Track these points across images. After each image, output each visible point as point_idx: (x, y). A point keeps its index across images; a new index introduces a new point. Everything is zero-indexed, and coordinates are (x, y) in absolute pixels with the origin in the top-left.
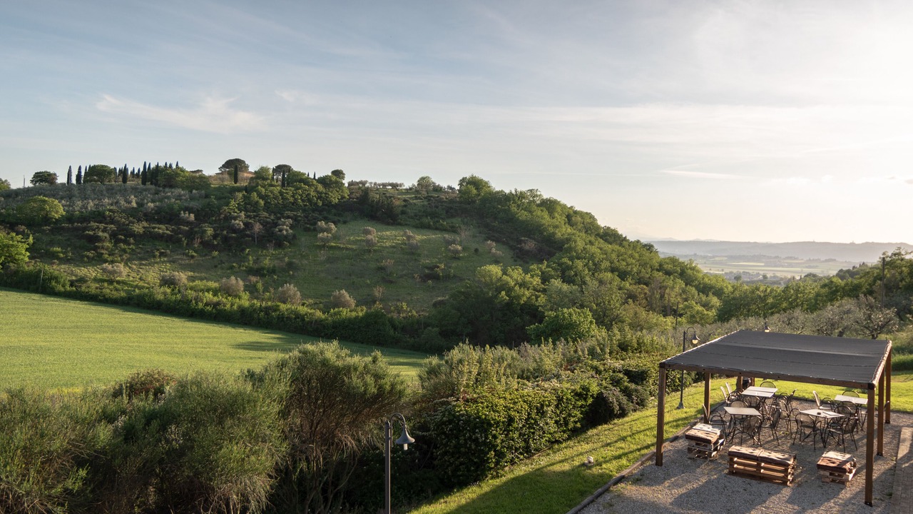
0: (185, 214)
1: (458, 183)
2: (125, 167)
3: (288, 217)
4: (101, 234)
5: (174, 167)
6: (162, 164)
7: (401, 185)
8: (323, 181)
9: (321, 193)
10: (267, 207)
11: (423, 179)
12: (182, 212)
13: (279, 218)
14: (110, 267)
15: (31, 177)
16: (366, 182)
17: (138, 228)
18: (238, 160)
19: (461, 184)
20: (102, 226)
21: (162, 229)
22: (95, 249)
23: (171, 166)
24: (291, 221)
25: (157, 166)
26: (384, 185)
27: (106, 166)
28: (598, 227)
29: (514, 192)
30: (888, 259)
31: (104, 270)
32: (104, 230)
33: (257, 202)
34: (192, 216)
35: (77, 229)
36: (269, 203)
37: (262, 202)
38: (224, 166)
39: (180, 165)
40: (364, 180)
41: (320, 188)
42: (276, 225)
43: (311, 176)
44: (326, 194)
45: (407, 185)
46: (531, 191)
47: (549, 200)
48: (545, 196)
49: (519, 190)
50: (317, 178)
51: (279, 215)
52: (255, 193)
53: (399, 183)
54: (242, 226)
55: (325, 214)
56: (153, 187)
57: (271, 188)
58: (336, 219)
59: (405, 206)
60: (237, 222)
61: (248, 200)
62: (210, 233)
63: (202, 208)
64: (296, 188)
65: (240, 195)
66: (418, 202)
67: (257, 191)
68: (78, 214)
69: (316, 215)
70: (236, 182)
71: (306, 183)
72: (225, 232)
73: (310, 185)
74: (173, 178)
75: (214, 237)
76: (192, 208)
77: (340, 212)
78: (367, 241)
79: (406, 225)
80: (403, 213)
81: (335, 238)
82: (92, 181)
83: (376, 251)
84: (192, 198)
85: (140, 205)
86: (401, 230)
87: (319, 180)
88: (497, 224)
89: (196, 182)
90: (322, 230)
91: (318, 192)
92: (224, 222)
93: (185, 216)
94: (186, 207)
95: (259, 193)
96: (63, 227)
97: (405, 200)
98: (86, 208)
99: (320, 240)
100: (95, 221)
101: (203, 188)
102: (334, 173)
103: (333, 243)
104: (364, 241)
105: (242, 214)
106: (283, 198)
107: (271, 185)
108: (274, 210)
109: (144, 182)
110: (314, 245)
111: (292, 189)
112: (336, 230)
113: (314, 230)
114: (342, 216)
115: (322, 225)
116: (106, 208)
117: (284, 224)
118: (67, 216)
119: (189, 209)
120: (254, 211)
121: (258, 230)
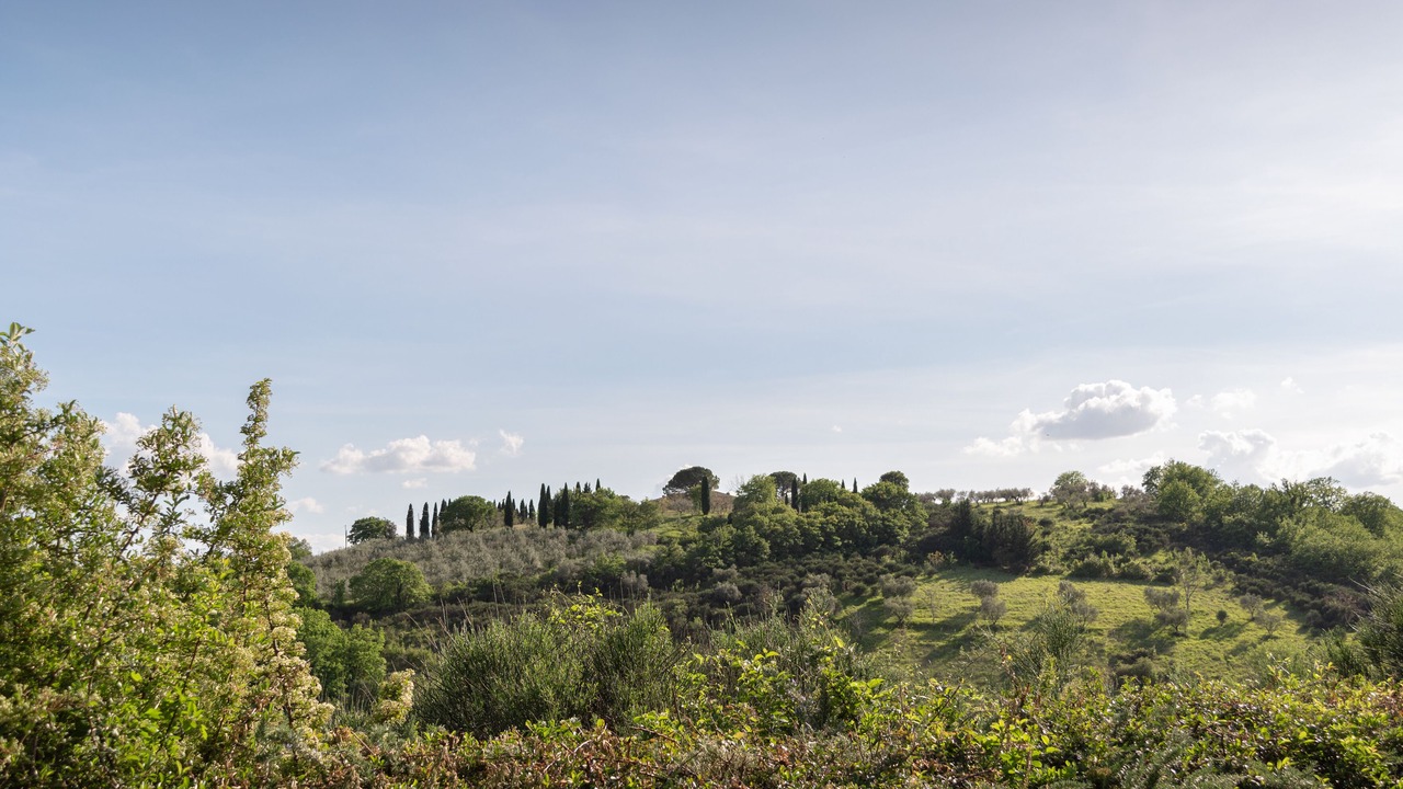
0: (629, 575)
1: (1142, 480)
2: (509, 497)
3: (819, 571)
5: (593, 489)
7: (1025, 493)
8: (872, 495)
9: (877, 519)
10: (778, 553)
11: (1065, 478)
12: (625, 573)
13: (802, 574)
15: (347, 529)
18: (697, 470)
19: (1148, 483)
23: (587, 489)
25: (566, 490)
26: (990, 496)
27: (478, 498)
29: (1280, 487)
33: (758, 544)
34: (643, 577)
35: (451, 614)
36: (778, 544)
37: (766, 544)
38: (672, 484)
39: (604, 486)
40: (946, 488)
41: (873, 511)
42: (800, 587)
43: (849, 488)
44: (884, 519)
46: (1317, 482)
47: (1364, 499)
48: (1353, 492)
49: (1292, 481)
50: (860, 490)
51: (801, 568)
52: (752, 528)
53: (1020, 489)
54: (738, 593)
55: (887, 559)
56: (562, 530)
57: (779, 516)
58: (912, 568)
59: (1045, 534)
60: (727, 585)
61: (739, 542)
62: (681, 607)
63: (659, 560)
64: (827, 513)
65: (725, 533)
66: (1071, 525)
67: (753, 523)
68: (450, 587)
69: (870, 560)
70: (706, 509)
71: (843, 502)
72: (707, 606)
73: (848, 505)
74: (597, 510)
75: (690, 616)
76: (643, 563)
77: (918, 554)
78: (985, 608)
79: (1056, 572)
80: (1046, 547)
81: (919, 606)
82: (454, 527)
83: (1008, 629)
84: (636, 546)
85: (550, 564)
86: (1051, 584)
87: (865, 495)
88: (1254, 558)
89: (637, 516)
90: (888, 593)
91: (868, 518)
92: (703, 587)
93: (632, 579)
94: (629, 562)
95: (759, 527)
96: (428, 613)
97: (1044, 523)
98: (459, 575)
99: (889, 611)
100: (479, 599)
101: (649, 526)
102: (884, 478)
103: (917, 617)
104: (979, 609)
105: (733, 569)
106: (805, 533)
107: (777, 511)
108: (790, 559)
109: (543, 523)
110: (879, 625)
111: (816, 516)
112: (922, 590)
113: (874, 593)
114: (920, 562)
115: (891, 580)
116: (493, 573)
117: (815, 584)
118: (434, 591)
119: (638, 566)
120: (752, 564)
121: (769, 598)
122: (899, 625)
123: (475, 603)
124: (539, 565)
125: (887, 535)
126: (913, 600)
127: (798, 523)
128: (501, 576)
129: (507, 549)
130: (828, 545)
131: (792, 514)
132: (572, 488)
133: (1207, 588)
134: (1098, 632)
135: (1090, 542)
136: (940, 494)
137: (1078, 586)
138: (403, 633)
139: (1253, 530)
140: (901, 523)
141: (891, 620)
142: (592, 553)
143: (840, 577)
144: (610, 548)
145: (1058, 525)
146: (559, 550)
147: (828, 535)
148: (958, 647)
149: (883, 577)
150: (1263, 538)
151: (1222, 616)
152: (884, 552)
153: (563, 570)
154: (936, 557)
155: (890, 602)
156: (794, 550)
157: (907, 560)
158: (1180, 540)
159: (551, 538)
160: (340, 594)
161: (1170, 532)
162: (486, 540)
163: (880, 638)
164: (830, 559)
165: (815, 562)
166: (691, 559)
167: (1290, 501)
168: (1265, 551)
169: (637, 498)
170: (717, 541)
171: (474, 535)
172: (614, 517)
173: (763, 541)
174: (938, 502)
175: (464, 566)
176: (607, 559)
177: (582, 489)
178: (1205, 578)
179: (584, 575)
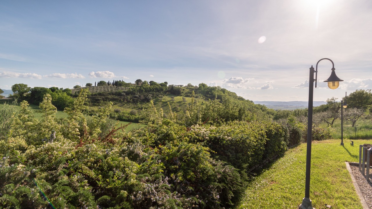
1: (198, 85)
2: (109, 82)
3: (151, 94)
4: (99, 98)
5: (122, 81)
6: (118, 80)
8: (162, 85)
10: (146, 91)
11: (189, 84)
13: (148, 94)
15: (86, 84)
16: (173, 85)
17: (110, 97)
18: (139, 80)
19: (199, 85)
21: (116, 97)
22: (98, 103)
24: (151, 95)
26: (178, 86)
27: (104, 81)
28: (237, 96)
29: (213, 87)
30: (330, 101)
32: (101, 97)
34: (125, 93)
35: (94, 97)
37: (144, 90)
39: (123, 81)
41: (160, 86)
42: (147, 96)
43: (158, 83)
44: (162, 88)
45: (184, 85)
46: (218, 86)
47: (223, 89)
48: (222, 88)
49: (215, 86)
52: (142, 88)
53: (182, 85)
54: (138, 96)
55: (161, 93)
56: (115, 86)
61: (140, 89)
63: (128, 91)
64: (154, 86)
66: (187, 90)
69: (159, 93)
70: (138, 85)
73: (157, 85)
74: (121, 84)
75: (130, 99)
76: (125, 91)
77: (165, 92)
78: (172, 100)
79: (183, 96)
80: (183, 92)
81: (163, 99)
82: (100, 85)
83: (174, 103)
84: (125, 89)
86: (182, 97)
87: (160, 84)
88: (208, 95)
89: (127, 85)
90: (160, 97)
92: (133, 95)
93: (123, 94)
97: (184, 89)
99: (159, 100)
100: (98, 95)
101: (129, 87)
102: (165, 82)
103: (163, 101)
105: (138, 93)
106: (150, 89)
108: (147, 92)
109: (113, 85)
110: (158, 101)
111: (152, 87)
112: (164, 97)
113: (158, 97)
114: (166, 94)
115: (160, 96)
117: (150, 96)
118: (92, 94)
119: (124, 92)
120: (142, 92)
121: (142, 97)
124: (110, 91)
125: (162, 90)
127: (150, 87)
128: (103, 92)
130: (153, 91)
133: (202, 99)
134: (186, 104)
135: (188, 92)
137: (185, 98)
139: (209, 92)
140: (164, 88)
141: (159, 101)
142: (118, 90)
144: (122, 89)
146: (114, 89)
147: (153, 89)
150: (210, 93)
151: (202, 102)
152: (161, 92)
154: (168, 93)
155: (159, 99)
157: (164, 93)
158: (200, 93)
159: (113, 87)
161: (199, 91)
162: (103, 87)
163: (157, 103)
165: (151, 93)
167: (214, 89)
168: (210, 94)
170: (137, 89)
172: (123, 85)
175: (98, 91)
176: (120, 91)
178: (202, 97)
179: (116, 93)
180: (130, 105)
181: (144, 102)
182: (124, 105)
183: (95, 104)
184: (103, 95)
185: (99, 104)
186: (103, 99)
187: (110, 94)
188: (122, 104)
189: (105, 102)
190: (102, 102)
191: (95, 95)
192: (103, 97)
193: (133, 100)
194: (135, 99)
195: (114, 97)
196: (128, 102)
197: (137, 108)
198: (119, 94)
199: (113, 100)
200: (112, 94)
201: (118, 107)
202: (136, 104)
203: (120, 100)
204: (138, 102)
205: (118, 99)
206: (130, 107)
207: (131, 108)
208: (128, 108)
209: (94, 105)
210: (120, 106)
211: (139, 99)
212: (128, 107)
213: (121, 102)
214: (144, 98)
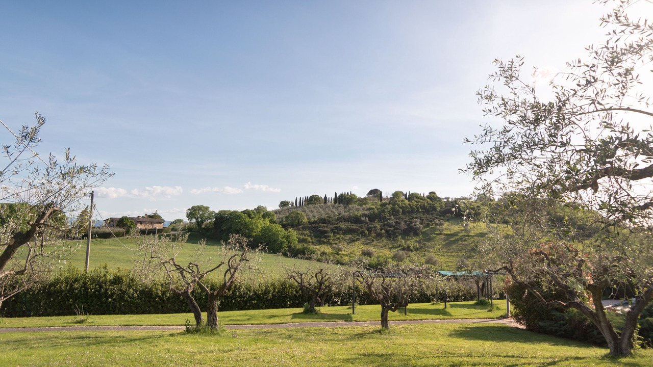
3: (416, 218)
4: (326, 229)
5: (349, 194)
9: (431, 204)
10: (404, 213)
12: (362, 217)
13: (412, 219)
14: (336, 246)
15: (279, 204)
16: (448, 198)
17: (343, 225)
18: (376, 190)
20: (325, 225)
21: (354, 226)
22: (326, 237)
23: (348, 193)
27: (317, 196)
31: (334, 248)
32: (327, 227)
33: (398, 210)
34: (367, 218)
35: (314, 227)
36: (404, 210)
37: (401, 210)
38: (368, 194)
39: (353, 193)
40: (447, 197)
41: (430, 201)
42: (411, 223)
43: (422, 195)
44: (433, 204)
50: (425, 196)
51: (411, 217)
54: (394, 224)
55: (435, 215)
56: (342, 205)
57: (404, 202)
58: (442, 218)
59: (479, 210)
60: (391, 221)
61: (393, 209)
62: (379, 227)
63: (370, 214)
64: (417, 202)
65: (389, 206)
67: (397, 204)
68: (313, 220)
69: (430, 216)
70: (381, 200)
71: (422, 199)
72: (386, 227)
73: (423, 200)
74: (351, 199)
75: (381, 230)
77: (443, 214)
79: (484, 221)
81: (446, 229)
82: (311, 204)
83: (471, 236)
84: (364, 210)
85: (339, 214)
86: (483, 224)
87: (427, 197)
89: (362, 201)
90: (437, 225)
91: (428, 204)
92: (384, 222)
93: (363, 219)
94: (362, 214)
95: (398, 205)
96: (307, 226)
97: (478, 207)
98: (315, 216)
99: (437, 230)
100: (321, 223)
101: (366, 204)
102: (430, 193)
103: (445, 232)
104: (464, 230)
105: (392, 217)
106: (411, 207)
107: (403, 201)
108: (408, 214)
109: (335, 202)
110: (434, 234)
111: (414, 203)
112: (446, 224)
113: (432, 225)
114: (445, 217)
115: (437, 221)
116: (324, 216)
117: (416, 222)
118: (308, 221)
119: (365, 215)
120: (397, 216)
121: (403, 225)
122: (441, 234)
123: (320, 224)
124: (336, 214)
125: (434, 209)
126: (444, 227)
127: (409, 204)
128: (327, 217)
129: (327, 210)
130: (418, 211)
131: (407, 202)
132: (343, 193)
136: (446, 198)
138: (300, 232)
140: (437, 205)
141: (438, 232)
142: (351, 211)
143: (422, 220)
144: (356, 210)
145: (482, 208)
146: (342, 210)
147: (418, 208)
148: (459, 241)
149: (435, 220)
153: (344, 216)
154: (449, 215)
155: (437, 227)
156: (408, 212)
157: (440, 216)
159: (339, 207)
160: (282, 221)
162: (320, 207)
163: (435, 237)
164: (419, 215)
165: (415, 215)
166: (380, 213)
169: (363, 197)
170: (387, 208)
171: (317, 205)
172: (356, 202)
173: (400, 209)
174: (446, 200)
175: (315, 214)
176: (356, 213)
177: (346, 194)
179: (350, 217)
180: (383, 241)
181: (408, 235)
182: (373, 241)
183: (322, 239)
184: (329, 222)
185: (329, 240)
186: (332, 230)
187: (339, 219)
188: (369, 240)
189: (338, 236)
190: (332, 235)
191: (315, 222)
192: (332, 227)
193: (387, 231)
194: (389, 230)
195: (350, 226)
196: (379, 236)
197: (398, 247)
198: (356, 220)
199: (350, 231)
200: (345, 220)
201: (362, 246)
202: (394, 240)
203: (363, 232)
204: (397, 236)
205: (358, 230)
206: (385, 246)
207: (387, 247)
208: (382, 247)
209: (320, 243)
210: (367, 244)
211: (397, 229)
212: (381, 245)
213: (365, 235)
214: (406, 227)
